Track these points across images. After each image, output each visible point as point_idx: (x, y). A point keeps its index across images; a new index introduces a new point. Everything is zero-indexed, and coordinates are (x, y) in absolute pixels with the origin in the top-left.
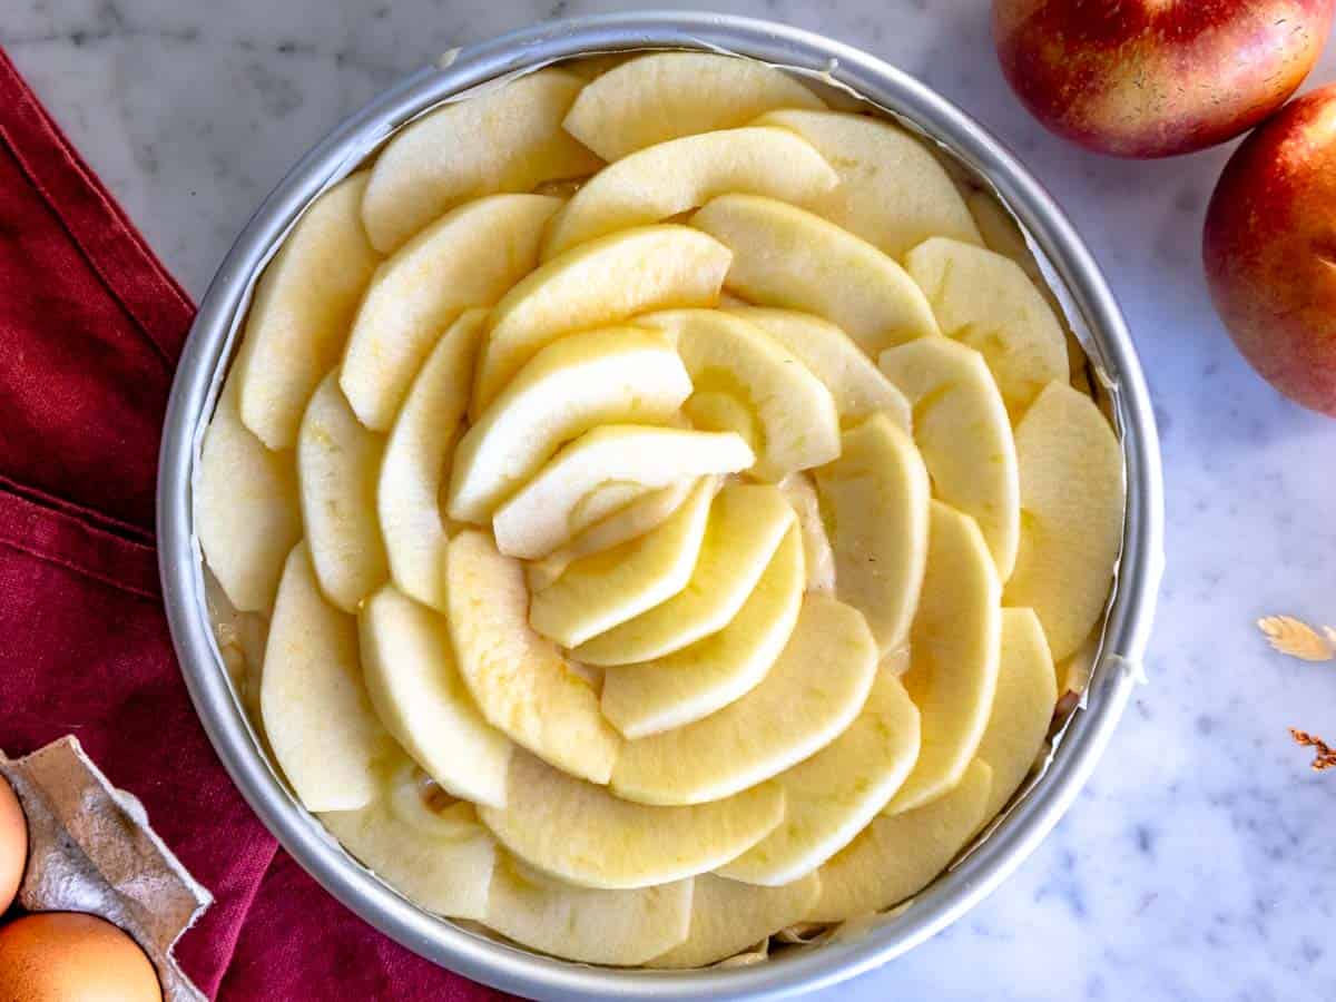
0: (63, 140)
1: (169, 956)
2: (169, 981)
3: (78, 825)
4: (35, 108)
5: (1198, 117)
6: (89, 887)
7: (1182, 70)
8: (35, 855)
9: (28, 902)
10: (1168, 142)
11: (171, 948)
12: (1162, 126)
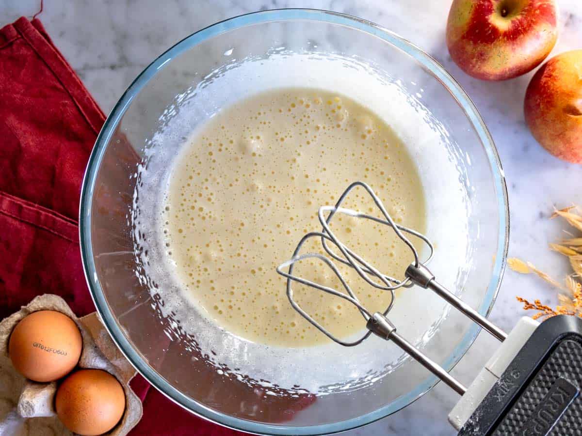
0: (100, 110)
1: (128, 384)
2: (128, 393)
3: (99, 341)
4: (91, 99)
5: (519, 65)
6: (102, 361)
7: (513, 50)
8: (84, 350)
9: (82, 365)
10: (510, 74)
11: (129, 382)
12: (507, 69)
